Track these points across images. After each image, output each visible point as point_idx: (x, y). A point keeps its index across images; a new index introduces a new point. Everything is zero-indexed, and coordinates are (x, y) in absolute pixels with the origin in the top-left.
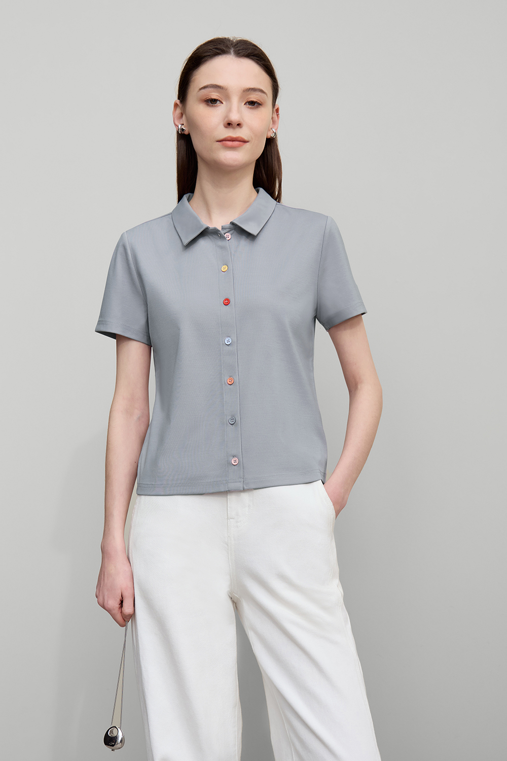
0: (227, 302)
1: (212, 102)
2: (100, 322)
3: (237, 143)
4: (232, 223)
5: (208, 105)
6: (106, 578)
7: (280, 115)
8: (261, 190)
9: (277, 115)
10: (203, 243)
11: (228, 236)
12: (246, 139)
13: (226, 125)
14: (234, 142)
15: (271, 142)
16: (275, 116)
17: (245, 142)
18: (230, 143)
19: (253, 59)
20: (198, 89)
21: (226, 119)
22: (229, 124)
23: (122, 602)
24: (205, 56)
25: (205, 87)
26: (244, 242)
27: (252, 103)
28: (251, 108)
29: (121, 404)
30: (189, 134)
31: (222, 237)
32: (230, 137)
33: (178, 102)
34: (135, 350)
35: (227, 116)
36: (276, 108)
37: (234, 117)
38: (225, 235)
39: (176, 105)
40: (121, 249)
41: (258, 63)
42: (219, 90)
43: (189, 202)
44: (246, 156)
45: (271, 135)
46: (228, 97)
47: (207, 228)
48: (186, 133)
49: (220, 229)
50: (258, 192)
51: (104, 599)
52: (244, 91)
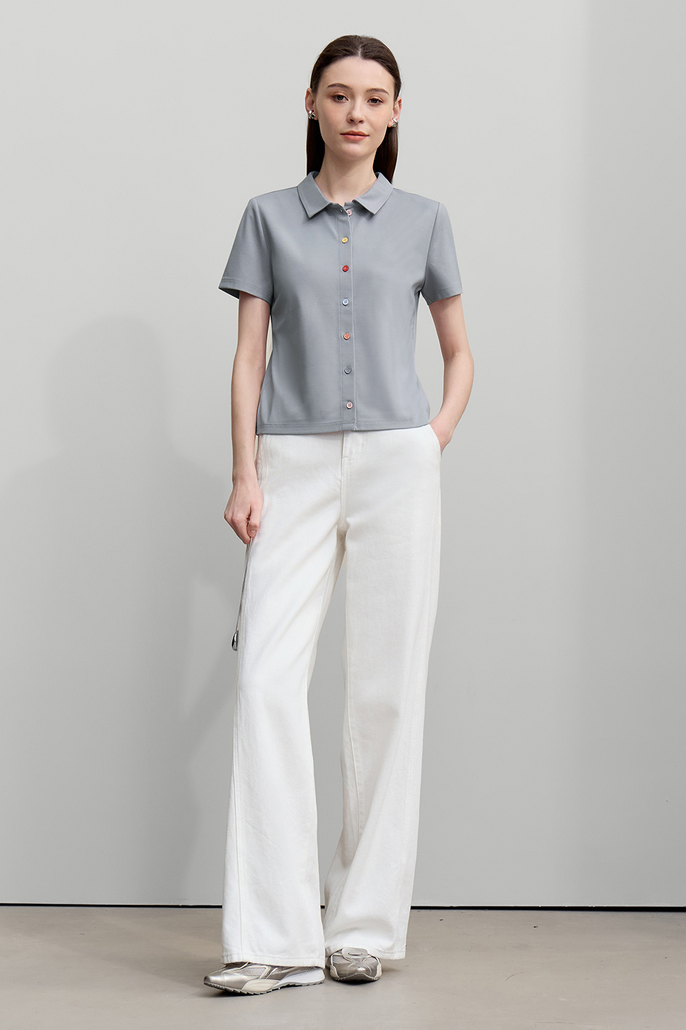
0: (346, 269)
1: (338, 98)
2: (223, 280)
3: (358, 137)
4: (355, 201)
5: (335, 101)
6: (237, 498)
7: (402, 106)
8: (381, 175)
9: (400, 105)
10: (327, 218)
11: (349, 212)
12: (366, 133)
13: (349, 120)
14: (356, 137)
15: (391, 131)
16: (397, 105)
17: (364, 135)
18: (352, 137)
19: (378, 61)
20: (327, 86)
21: (349, 116)
22: (352, 121)
23: (250, 515)
24: (336, 56)
25: (333, 86)
26: (363, 220)
27: (374, 101)
28: (373, 105)
29: (245, 354)
30: (318, 121)
31: (344, 213)
32: (352, 131)
33: (310, 90)
34: (258, 307)
35: (350, 113)
36: (398, 99)
37: (357, 114)
38: (347, 212)
39: (308, 93)
40: (251, 213)
41: (382, 65)
42: (346, 89)
43: (314, 178)
44: (366, 149)
45: (391, 124)
46: (353, 97)
47: (331, 204)
48: (315, 119)
49: (343, 205)
50: (377, 176)
51: (233, 514)
52: (367, 91)
